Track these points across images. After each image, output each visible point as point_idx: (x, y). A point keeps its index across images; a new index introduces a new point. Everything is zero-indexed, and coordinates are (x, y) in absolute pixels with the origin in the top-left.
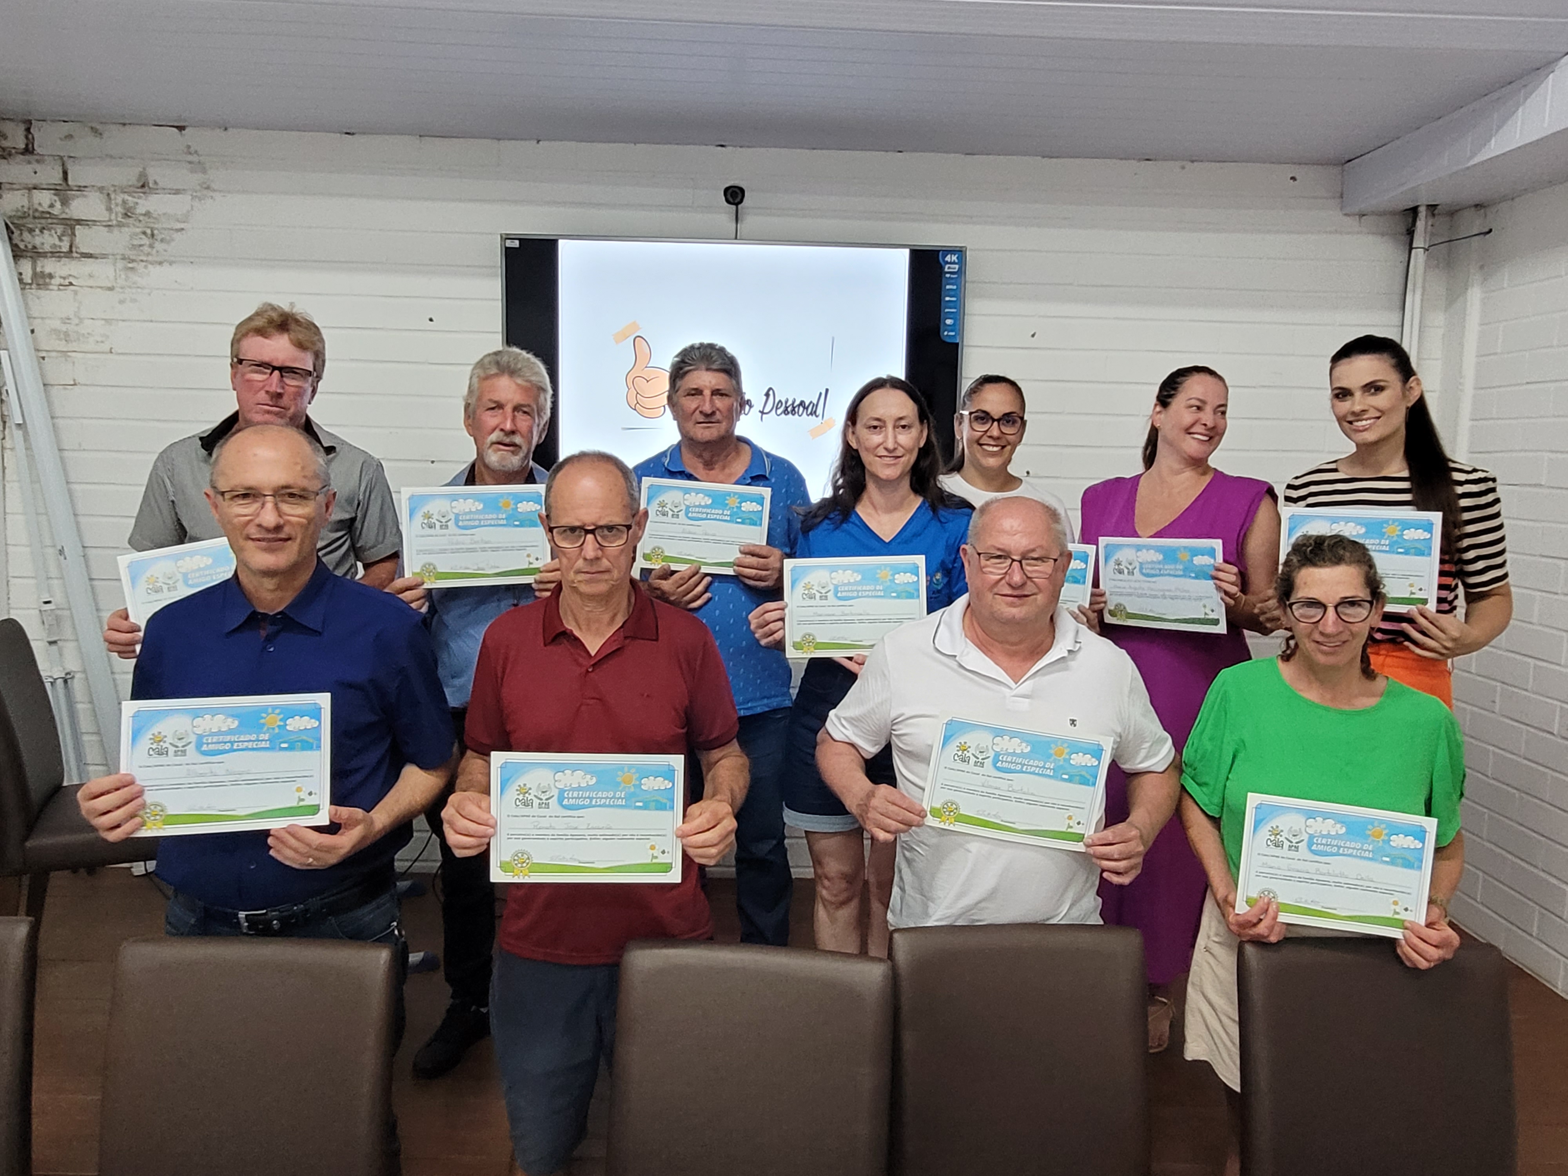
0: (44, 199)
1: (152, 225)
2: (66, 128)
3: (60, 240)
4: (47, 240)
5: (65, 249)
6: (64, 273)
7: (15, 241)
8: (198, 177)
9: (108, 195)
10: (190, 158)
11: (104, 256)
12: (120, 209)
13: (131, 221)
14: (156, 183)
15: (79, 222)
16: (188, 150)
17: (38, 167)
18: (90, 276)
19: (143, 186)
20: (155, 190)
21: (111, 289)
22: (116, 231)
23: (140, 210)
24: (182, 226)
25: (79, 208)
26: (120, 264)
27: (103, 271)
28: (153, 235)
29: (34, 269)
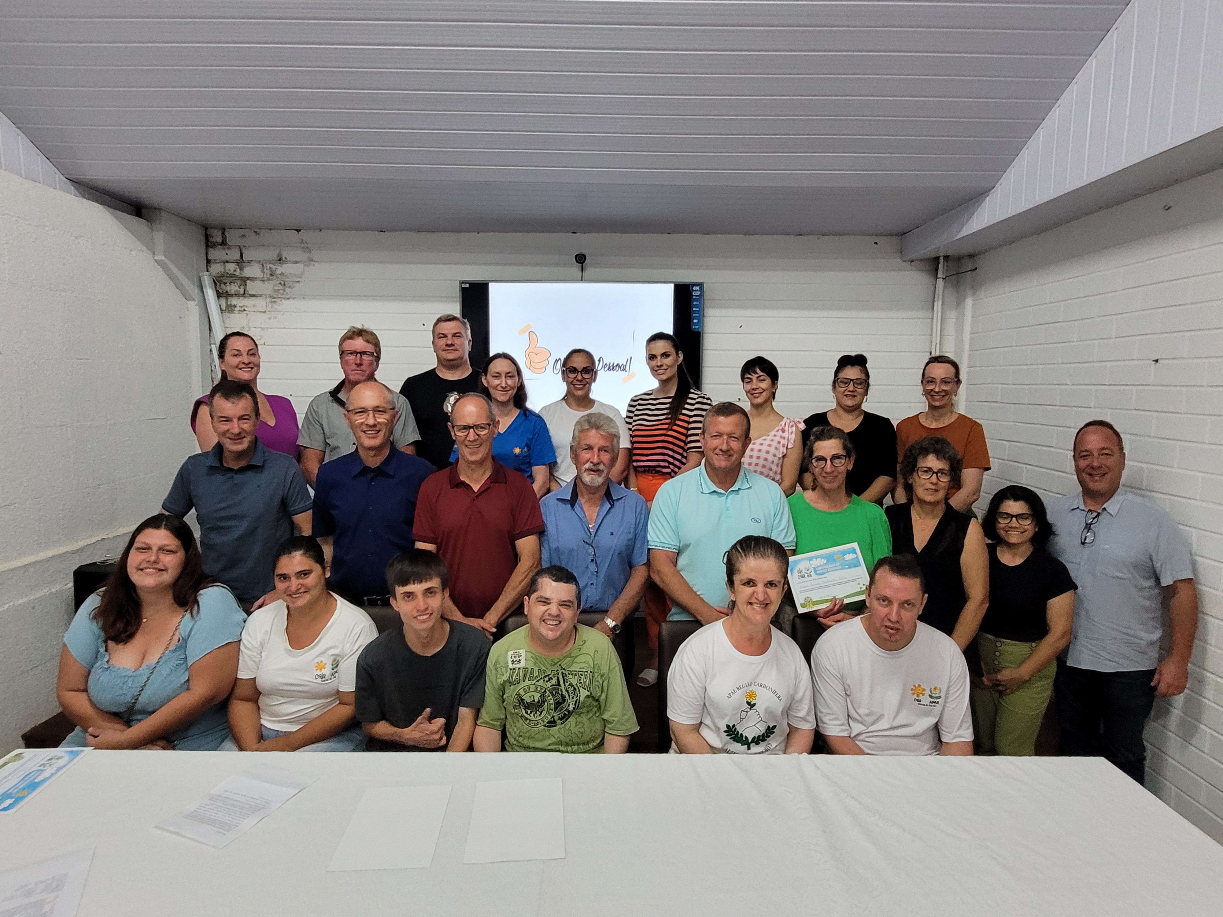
0: (231, 268)
1: (284, 279)
2: (242, 232)
3: (239, 287)
4: (232, 288)
5: (242, 292)
6: (241, 305)
7: (218, 289)
8: (307, 255)
9: (263, 265)
10: (303, 245)
11: (261, 296)
12: (268, 272)
13: (274, 277)
14: (286, 258)
15: (248, 278)
16: (302, 242)
17: (227, 251)
18: (254, 306)
19: (279, 260)
20: (286, 261)
21: (265, 312)
22: (267, 283)
23: (278, 272)
24: (299, 279)
25: (248, 272)
26: (268, 300)
27: (260, 303)
28: (285, 284)
29: (227, 303)
